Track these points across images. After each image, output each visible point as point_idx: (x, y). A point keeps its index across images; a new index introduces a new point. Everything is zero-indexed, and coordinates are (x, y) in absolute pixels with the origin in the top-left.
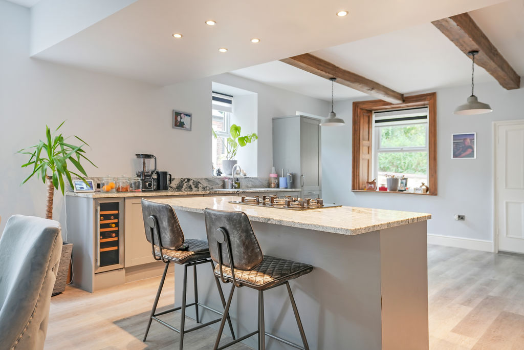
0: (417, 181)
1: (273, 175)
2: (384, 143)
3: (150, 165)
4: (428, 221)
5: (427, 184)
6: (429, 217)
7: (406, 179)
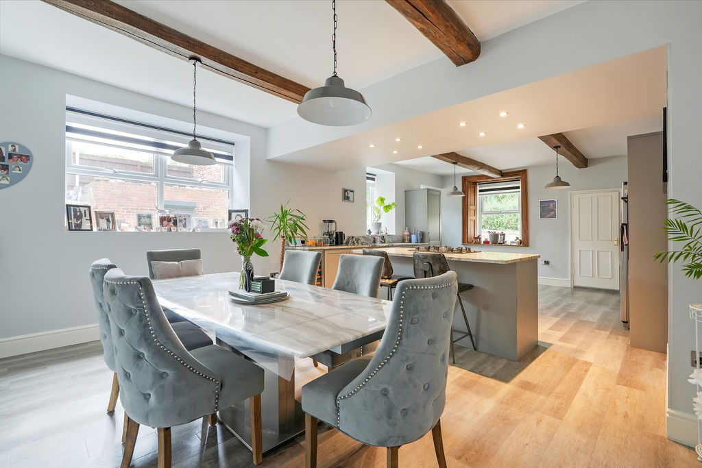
0: (512, 236)
1: (406, 233)
2: (487, 207)
3: (332, 228)
4: (538, 259)
5: (520, 238)
6: (539, 256)
7: (504, 235)
